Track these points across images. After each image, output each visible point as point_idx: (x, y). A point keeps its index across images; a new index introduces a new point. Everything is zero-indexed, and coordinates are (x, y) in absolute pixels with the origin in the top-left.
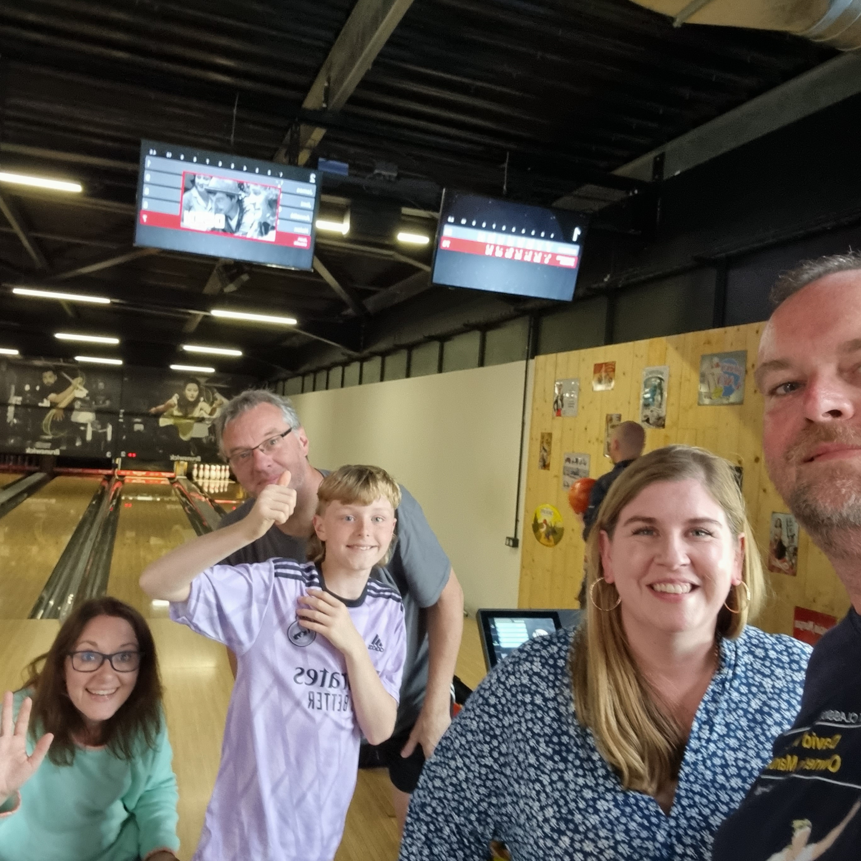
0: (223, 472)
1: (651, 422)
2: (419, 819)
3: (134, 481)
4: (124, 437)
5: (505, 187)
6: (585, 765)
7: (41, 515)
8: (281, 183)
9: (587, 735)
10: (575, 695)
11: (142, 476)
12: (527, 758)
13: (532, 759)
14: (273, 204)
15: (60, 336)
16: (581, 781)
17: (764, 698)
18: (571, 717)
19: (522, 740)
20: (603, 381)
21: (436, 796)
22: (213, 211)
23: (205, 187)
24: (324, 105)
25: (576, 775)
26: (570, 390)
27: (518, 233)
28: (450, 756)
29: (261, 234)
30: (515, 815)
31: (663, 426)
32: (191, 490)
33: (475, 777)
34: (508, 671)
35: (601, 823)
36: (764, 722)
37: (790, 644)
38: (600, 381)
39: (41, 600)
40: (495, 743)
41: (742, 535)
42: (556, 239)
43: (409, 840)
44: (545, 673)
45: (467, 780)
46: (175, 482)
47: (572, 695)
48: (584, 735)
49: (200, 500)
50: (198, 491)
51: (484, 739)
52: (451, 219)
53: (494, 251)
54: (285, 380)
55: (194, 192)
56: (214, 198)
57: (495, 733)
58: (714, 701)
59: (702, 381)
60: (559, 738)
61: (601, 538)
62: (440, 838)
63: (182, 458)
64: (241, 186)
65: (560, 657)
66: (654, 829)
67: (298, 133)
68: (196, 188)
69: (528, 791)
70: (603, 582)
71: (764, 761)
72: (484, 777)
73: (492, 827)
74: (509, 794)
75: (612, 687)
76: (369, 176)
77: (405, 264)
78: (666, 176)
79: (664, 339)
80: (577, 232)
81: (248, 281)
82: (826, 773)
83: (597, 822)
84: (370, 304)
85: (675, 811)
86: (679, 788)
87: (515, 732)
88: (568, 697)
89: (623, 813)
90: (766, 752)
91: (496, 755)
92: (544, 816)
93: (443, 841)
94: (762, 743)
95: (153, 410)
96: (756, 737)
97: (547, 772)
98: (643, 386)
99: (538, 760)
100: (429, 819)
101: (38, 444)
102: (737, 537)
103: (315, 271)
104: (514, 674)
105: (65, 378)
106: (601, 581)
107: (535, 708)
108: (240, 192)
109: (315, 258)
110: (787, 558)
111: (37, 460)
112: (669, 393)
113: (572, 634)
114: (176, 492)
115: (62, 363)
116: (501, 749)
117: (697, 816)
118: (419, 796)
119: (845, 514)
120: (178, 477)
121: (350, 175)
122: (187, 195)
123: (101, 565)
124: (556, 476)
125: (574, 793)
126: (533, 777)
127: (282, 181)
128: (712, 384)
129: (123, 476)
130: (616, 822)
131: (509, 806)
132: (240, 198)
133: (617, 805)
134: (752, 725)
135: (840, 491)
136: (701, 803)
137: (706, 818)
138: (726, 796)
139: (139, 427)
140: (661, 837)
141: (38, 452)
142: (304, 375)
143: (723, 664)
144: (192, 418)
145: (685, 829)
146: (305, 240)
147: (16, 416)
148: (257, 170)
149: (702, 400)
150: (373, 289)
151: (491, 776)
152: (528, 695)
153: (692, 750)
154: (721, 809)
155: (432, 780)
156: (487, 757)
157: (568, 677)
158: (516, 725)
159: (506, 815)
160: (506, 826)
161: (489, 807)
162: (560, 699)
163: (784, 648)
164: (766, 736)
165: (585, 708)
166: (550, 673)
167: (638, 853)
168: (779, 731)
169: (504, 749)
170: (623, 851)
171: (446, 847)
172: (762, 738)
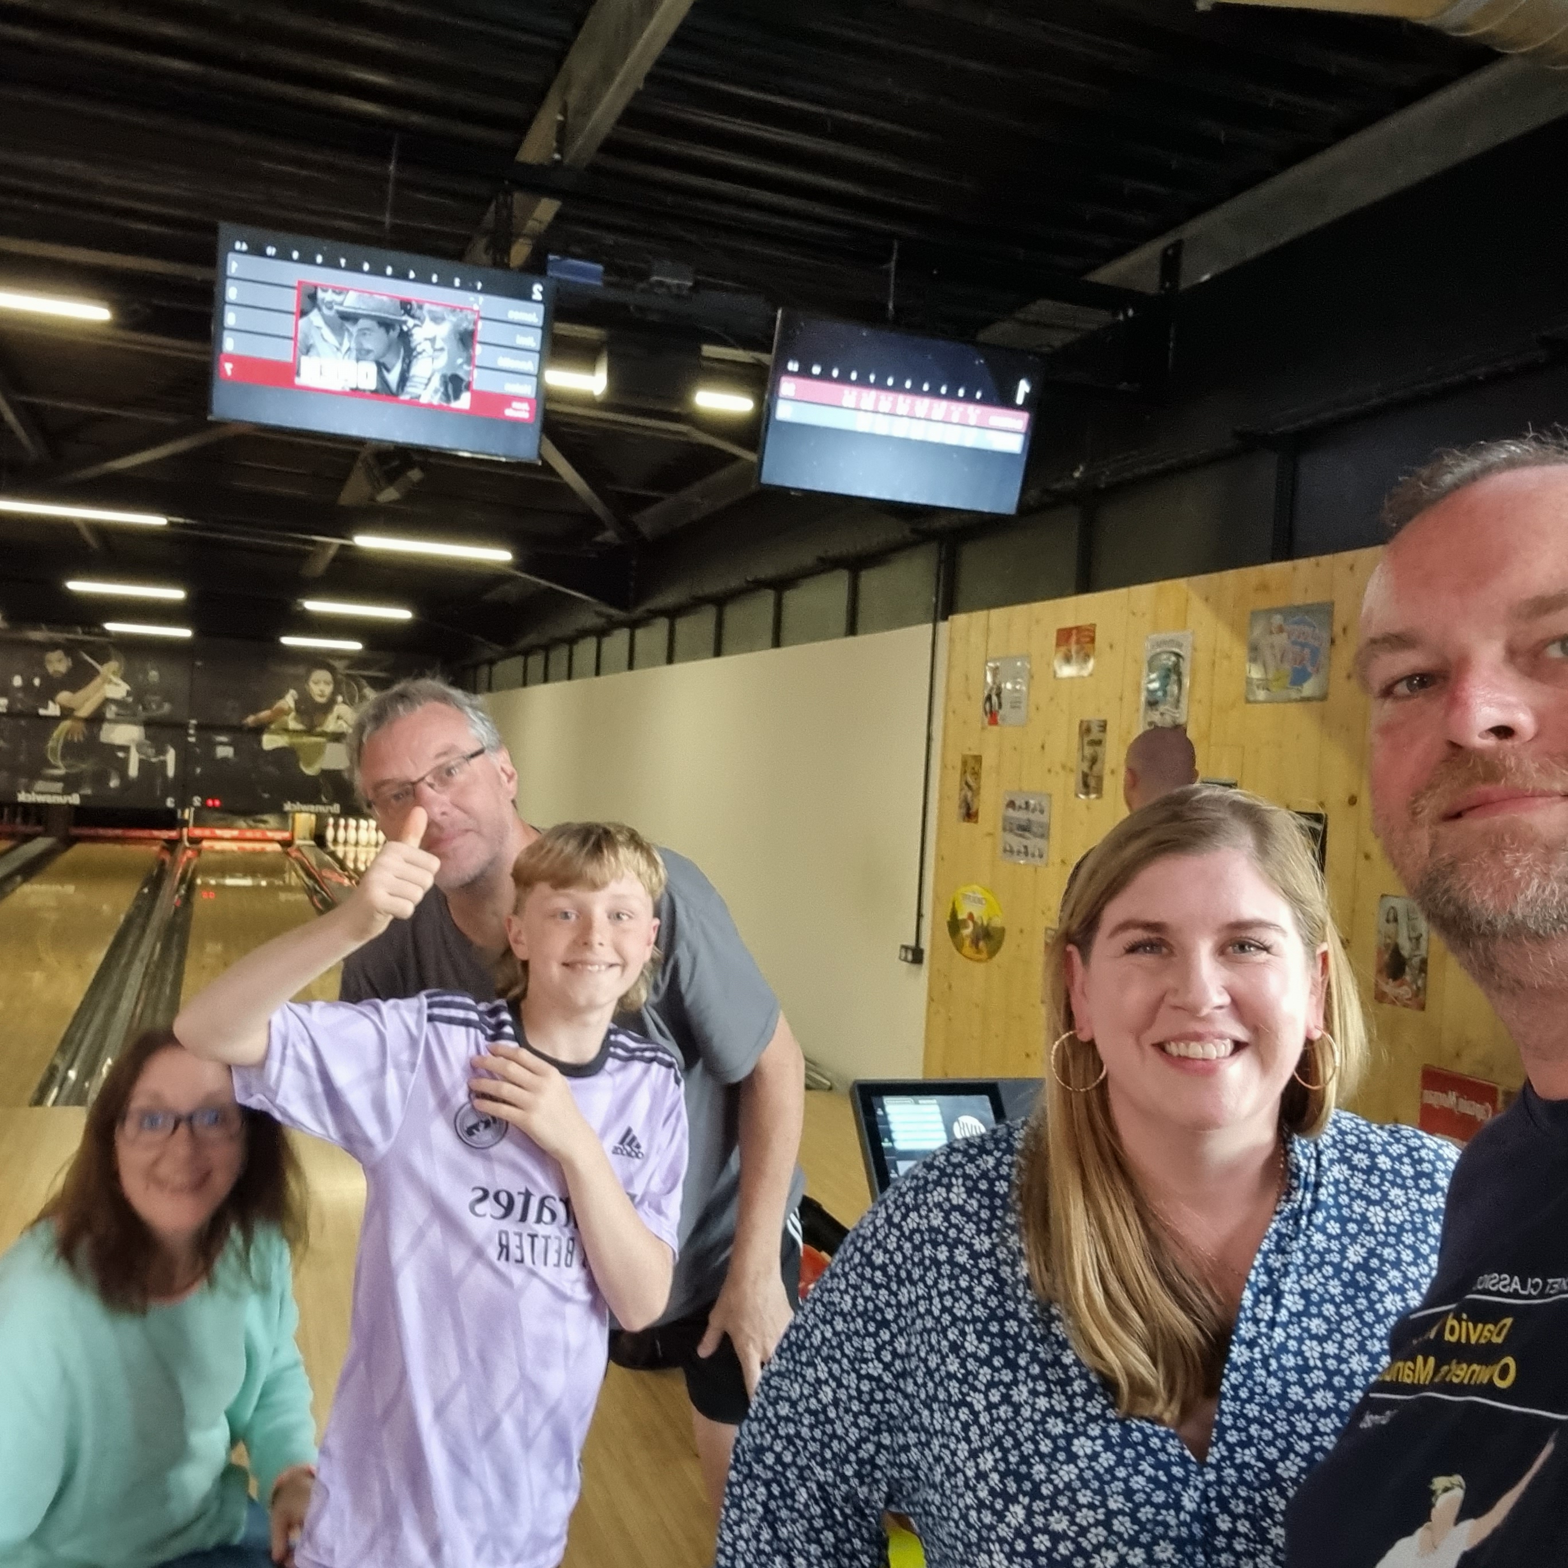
2: (751, 1476)
3: (218, 850)
4: (198, 770)
5: (891, 306)
6: (1050, 1374)
7: (47, 915)
8: (479, 302)
9: (1053, 1318)
10: (1029, 1245)
11: (233, 839)
12: (944, 1362)
13: (953, 1365)
14: (466, 339)
15: (75, 586)
16: (1042, 1403)
17: (1370, 1242)
18: (1021, 1286)
19: (933, 1329)
20: (1074, 660)
21: (782, 1433)
22: (354, 353)
23: (336, 307)
24: (557, 156)
25: (1034, 1393)
26: (1015, 678)
27: (916, 390)
28: (804, 1359)
29: (447, 397)
30: (924, 1466)
32: (322, 864)
33: (850, 1398)
34: (904, 1204)
35: (1080, 1478)
36: (1372, 1287)
37: (1415, 1142)
38: (1068, 659)
39: (53, 1070)
40: (885, 1335)
41: (1324, 947)
42: (985, 401)
43: (734, 1514)
44: (973, 1205)
45: (836, 1403)
46: (292, 850)
47: (1023, 1246)
48: (1046, 1318)
49: (341, 884)
50: (337, 867)
51: (865, 1327)
52: (793, 366)
53: (874, 422)
54: (491, 663)
55: (315, 317)
56: (354, 329)
57: (884, 1318)
58: (1281, 1251)
59: (1253, 660)
60: (1002, 1326)
61: (1067, 959)
62: (792, 1509)
63: (304, 807)
64: (405, 305)
65: (1000, 1177)
66: (1177, 1487)
67: (509, 207)
68: (320, 310)
69: (947, 1421)
70: (1073, 1040)
71: (1374, 1358)
72: (866, 1398)
73: (884, 1487)
74: (914, 1429)
75: (1095, 1231)
76: (641, 285)
77: (710, 448)
78: (1184, 285)
79: (1182, 583)
80: (1024, 388)
81: (421, 483)
82: (1489, 1390)
83: (1074, 1477)
84: (647, 521)
85: (1214, 1454)
86: (1222, 1413)
87: (920, 1315)
88: (1015, 1249)
89: (1120, 1461)
90: (1376, 1342)
91: (887, 1357)
92: (977, 1467)
93: (795, 1515)
94: (1371, 1326)
95: (250, 720)
96: (1359, 1314)
97: (982, 1388)
98: (1145, 666)
99: (963, 1365)
100: (769, 1475)
101: (40, 785)
102: (1314, 951)
103: (545, 462)
104: (917, 1208)
105: (86, 662)
106: (1070, 1038)
107: (957, 1271)
108: (405, 318)
109: (544, 437)
110: (1408, 978)
111: (38, 814)
113: (1020, 1134)
114: (294, 868)
115: (79, 634)
116: (896, 1345)
117: (1253, 1462)
118: (751, 1433)
119: (1519, 916)
120: (298, 840)
121: (608, 284)
122: (303, 322)
123: (162, 1005)
124: (990, 834)
125: (1030, 1425)
126: (956, 1397)
127: (482, 298)
128: (1270, 663)
129: (198, 840)
130: (1107, 1477)
131: (914, 1449)
132: (405, 328)
133: (1108, 1447)
134: (1350, 1292)
135: (1511, 873)
136: (1261, 1438)
137: (1270, 1466)
138: (1306, 1423)
139: (224, 752)
140: (1189, 1501)
141: (41, 799)
142: (526, 653)
143: (1295, 1183)
144: (323, 734)
145: (1234, 1487)
146: (525, 406)
148: (435, 278)
149: (1254, 693)
150: (655, 494)
151: (879, 1396)
152: (944, 1248)
153: (1242, 1341)
154: (1297, 1448)
155: (774, 1403)
156: (872, 1360)
157: (1015, 1211)
158: (922, 1302)
159: (909, 1466)
160: (909, 1485)
161: (877, 1452)
162: (1002, 1253)
163: (1404, 1150)
164: (1376, 1312)
165: (1047, 1270)
166: (981, 1206)
167: (1148, 1531)
168: (1400, 1305)
169: (901, 1346)
170: (1122, 1529)
171: (802, 1525)
172: (1369, 1317)
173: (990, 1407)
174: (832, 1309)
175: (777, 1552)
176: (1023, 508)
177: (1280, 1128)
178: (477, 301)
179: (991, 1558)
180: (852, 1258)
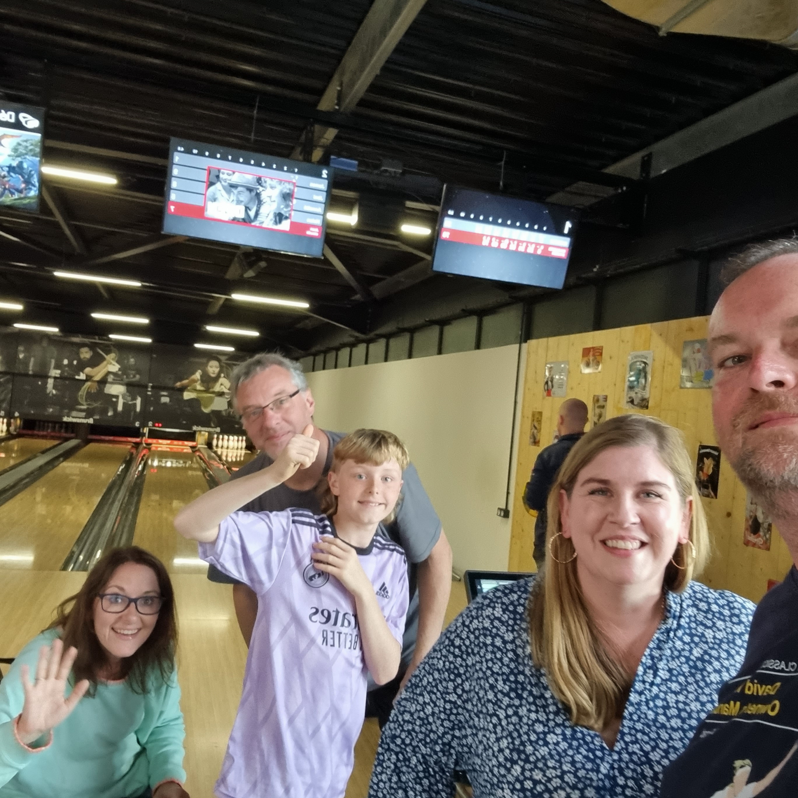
0: (240, 442)
1: (635, 403)
2: (389, 749)
3: (159, 449)
4: (152, 409)
5: (501, 183)
6: (538, 702)
7: (74, 477)
8: (296, 178)
9: (542, 675)
10: (532, 639)
11: (167, 444)
12: (486, 694)
13: (491, 695)
14: (287, 197)
15: (96, 315)
16: (533, 716)
17: (705, 647)
18: (527, 658)
19: (482, 678)
20: (591, 365)
21: (406, 729)
22: (235, 202)
23: (228, 181)
24: (337, 107)
25: (529, 711)
26: (560, 373)
27: (513, 226)
28: (418, 692)
29: (276, 223)
30: (474, 746)
31: (647, 407)
32: (210, 457)
33: (440, 712)
34: (472, 616)
35: (550, 754)
36: (704, 669)
37: (731, 599)
38: (588, 365)
39: (72, 553)
40: (459, 681)
41: (691, 498)
42: (548, 232)
43: (379, 769)
44: (505, 618)
45: (433, 714)
46: (196, 451)
47: (529, 639)
48: (539, 675)
49: (218, 467)
50: (217, 459)
51: (449, 677)
52: (451, 212)
53: (491, 241)
55: (218, 185)
56: (235, 191)
57: (459, 672)
58: (659, 648)
60: (516, 678)
61: (560, 496)
62: (408, 767)
63: (203, 429)
64: (259, 180)
65: (520, 604)
66: (598, 761)
67: (313, 132)
68: (221, 182)
69: (486, 723)
70: (561, 537)
72: (448, 712)
73: (454, 757)
74: (470, 727)
75: (566, 632)
76: (376, 172)
77: (410, 254)
78: (653, 174)
79: (648, 326)
80: (568, 225)
81: (265, 268)
82: (766, 717)
83: (546, 753)
84: (377, 290)
85: (618, 746)
86: (623, 726)
87: (477, 671)
88: (525, 640)
89: (570, 746)
90: (704, 696)
91: (459, 692)
92: (499, 746)
93: (410, 770)
94: (702, 688)
95: (178, 384)
96: (697, 682)
97: (504, 707)
98: (628, 369)
99: (496, 696)
100: (398, 749)
101: (74, 413)
102: (685, 500)
103: (326, 258)
104: (477, 618)
105: (100, 354)
106: (559, 536)
107: (495, 650)
108: (259, 187)
109: (326, 246)
110: (761, 533)
111: (72, 427)
112: (652, 377)
113: (531, 584)
114: (197, 460)
115: (97, 340)
116: (464, 686)
117: (638, 751)
118: (390, 728)
119: (786, 478)
120: (199, 446)
121: (359, 171)
122: (212, 188)
123: (128, 524)
125: (527, 727)
126: (491, 711)
127: (297, 176)
128: (693, 368)
129: (150, 444)
130: (563, 754)
131: (470, 737)
132: (258, 191)
133: (565, 739)
134: (693, 671)
135: (782, 456)
136: (642, 740)
137: (646, 754)
138: (666, 734)
139: (165, 400)
140: (604, 769)
141: (74, 420)
142: (315, 355)
143: (669, 615)
144: (213, 393)
145: (627, 763)
146: (317, 230)
147: (55, 387)
148: (274, 166)
149: (684, 383)
150: (380, 276)
151: (455, 711)
152: (490, 638)
153: (636, 692)
154: (661, 746)
155: (402, 714)
156: (452, 693)
157: (526, 622)
158: (478, 664)
159: (466, 746)
160: (466, 756)
161: (452, 739)
162: (518, 642)
163: (725, 602)
164: (705, 681)
165: (540, 651)
166: (509, 618)
167: (582, 782)
168: (718, 679)
169: (467, 686)
170: (569, 781)
171: (413, 775)
172: (702, 684)
173: (507, 717)
174: (433, 667)
175: (400, 788)
176: (567, 287)
177: (663, 588)
178: (294, 178)
179: (503, 791)
180: (444, 642)
